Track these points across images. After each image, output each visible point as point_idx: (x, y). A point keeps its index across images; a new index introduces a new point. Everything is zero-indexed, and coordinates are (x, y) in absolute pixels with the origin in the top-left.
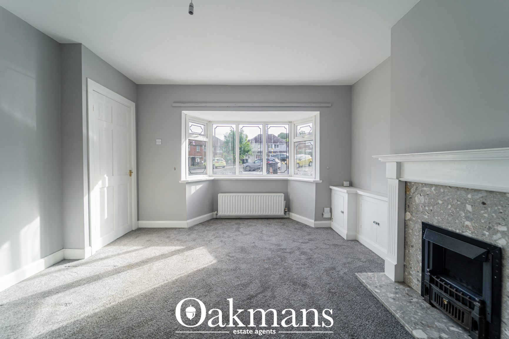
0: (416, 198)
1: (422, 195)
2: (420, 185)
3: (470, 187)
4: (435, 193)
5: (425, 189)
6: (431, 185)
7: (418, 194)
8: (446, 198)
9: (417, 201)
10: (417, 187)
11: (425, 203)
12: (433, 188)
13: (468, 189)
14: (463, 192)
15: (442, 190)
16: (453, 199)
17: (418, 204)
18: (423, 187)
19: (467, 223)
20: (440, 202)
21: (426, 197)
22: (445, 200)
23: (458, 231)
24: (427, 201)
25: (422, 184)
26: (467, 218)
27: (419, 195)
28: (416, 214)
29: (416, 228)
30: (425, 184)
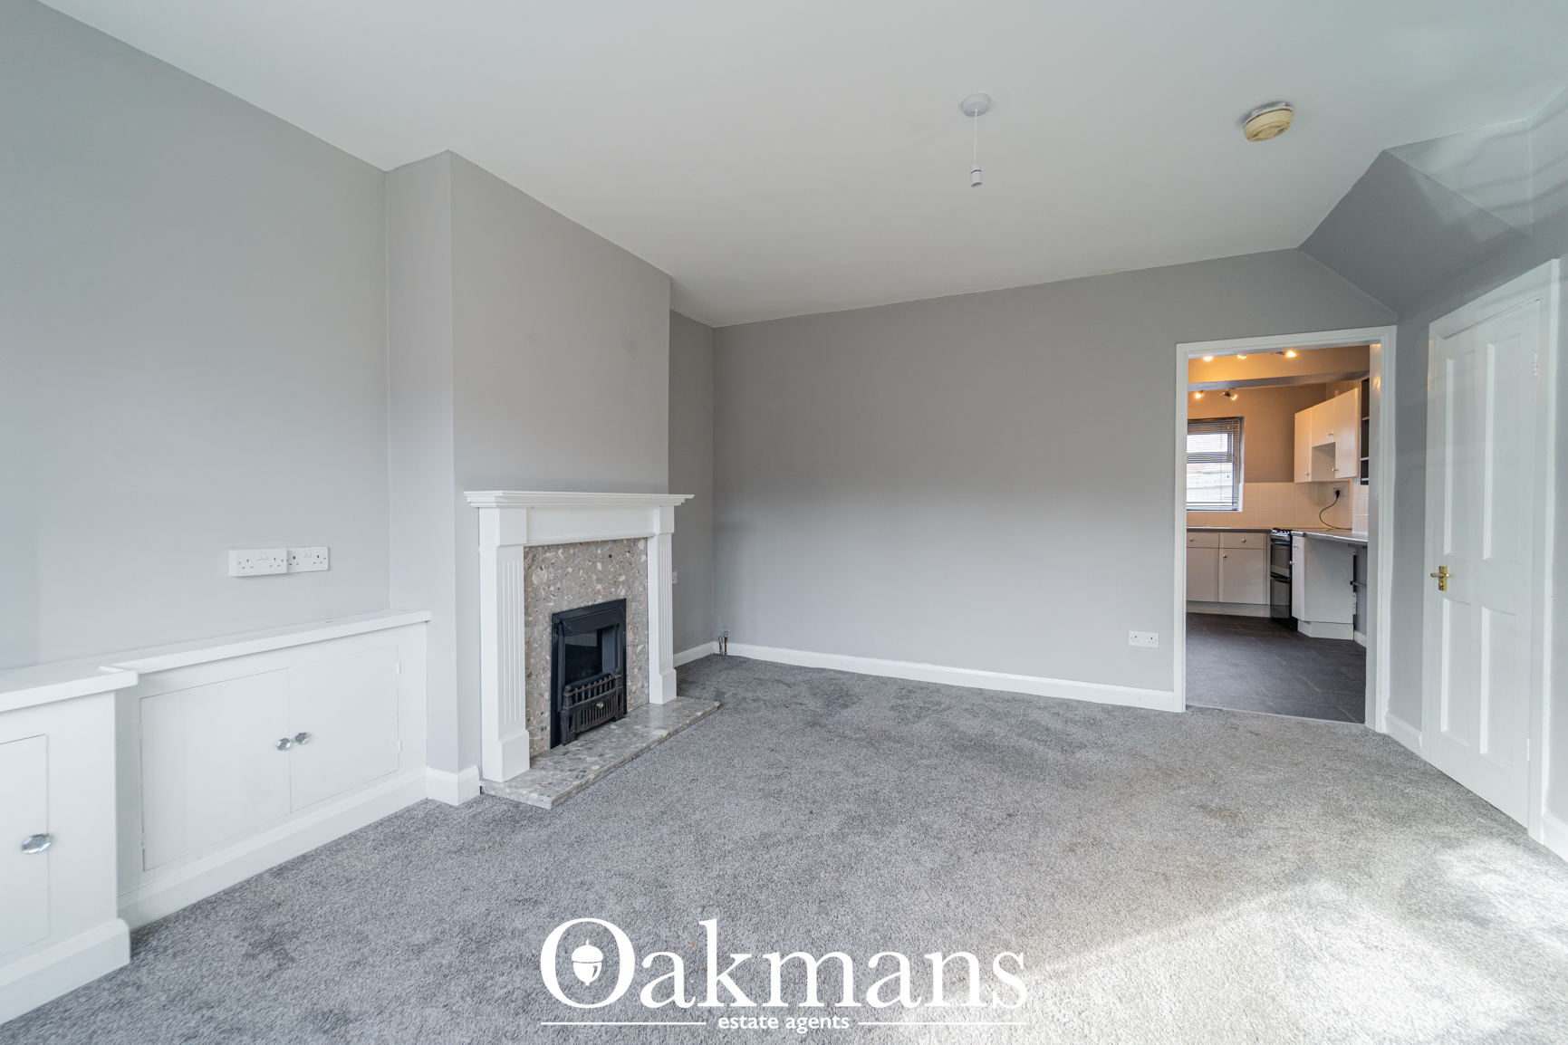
0: (534, 576)
1: (543, 567)
2: (540, 549)
3: (599, 539)
4: (562, 558)
5: (548, 555)
6: (557, 546)
7: (537, 567)
8: (577, 562)
9: (535, 583)
10: (535, 556)
11: (549, 580)
12: (560, 551)
13: (597, 542)
14: (593, 548)
15: (572, 551)
16: (584, 560)
17: (538, 587)
18: (545, 552)
19: (599, 587)
20: (570, 570)
21: (551, 569)
22: (575, 566)
23: (590, 604)
24: (551, 577)
25: (543, 547)
26: (599, 581)
27: (539, 569)
28: (535, 607)
29: (536, 634)
30: (548, 546)
